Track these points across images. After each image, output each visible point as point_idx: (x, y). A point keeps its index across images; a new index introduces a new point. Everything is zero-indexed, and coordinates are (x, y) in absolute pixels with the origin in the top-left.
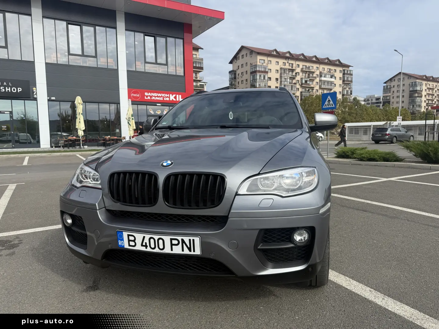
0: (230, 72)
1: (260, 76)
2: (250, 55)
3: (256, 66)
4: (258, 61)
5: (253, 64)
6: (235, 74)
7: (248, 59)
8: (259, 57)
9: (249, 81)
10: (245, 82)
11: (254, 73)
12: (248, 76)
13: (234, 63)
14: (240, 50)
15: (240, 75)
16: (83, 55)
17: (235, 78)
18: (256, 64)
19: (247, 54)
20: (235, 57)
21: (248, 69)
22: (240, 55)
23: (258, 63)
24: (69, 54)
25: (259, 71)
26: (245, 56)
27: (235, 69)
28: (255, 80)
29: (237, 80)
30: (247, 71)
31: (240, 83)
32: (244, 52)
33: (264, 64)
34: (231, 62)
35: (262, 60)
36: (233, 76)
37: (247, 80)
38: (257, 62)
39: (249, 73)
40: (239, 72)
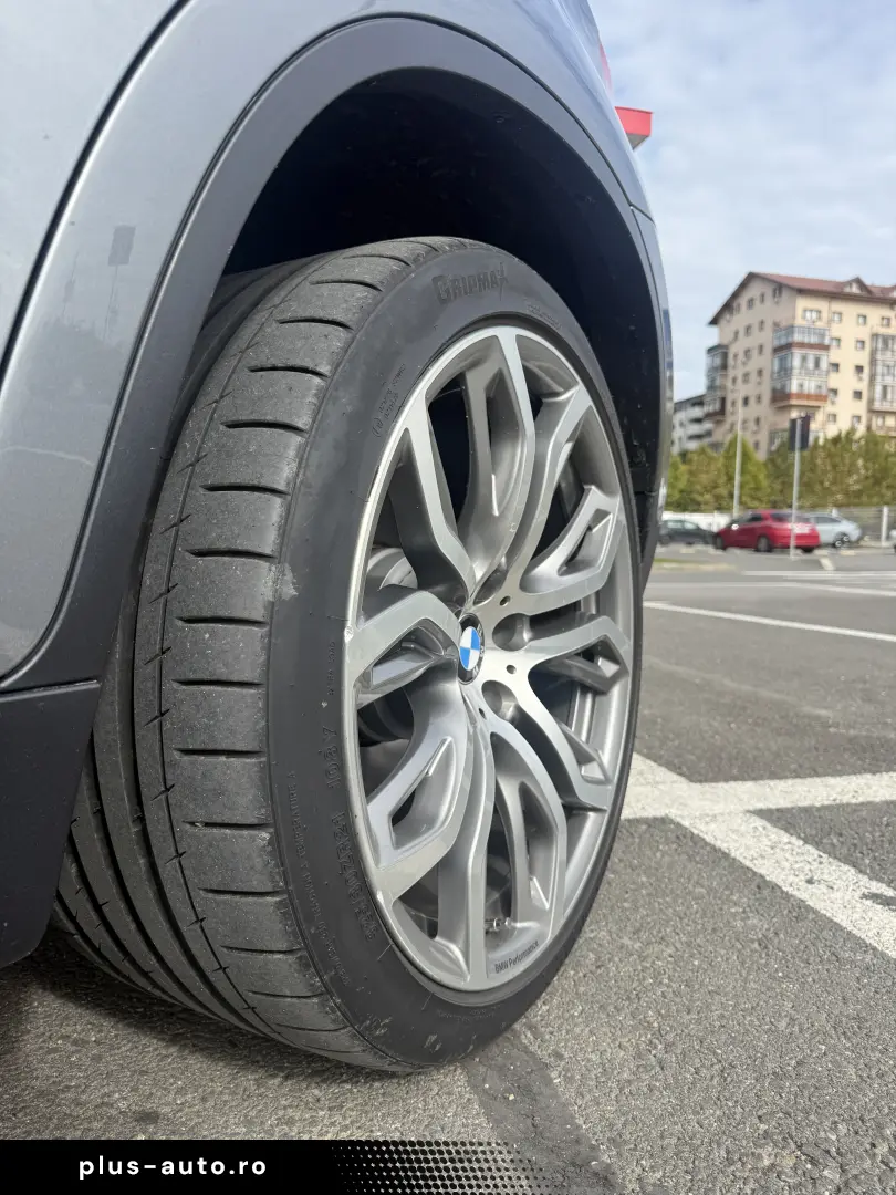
0: (710, 350)
1: (804, 359)
2: (774, 296)
3: (790, 329)
4: (799, 312)
5: (784, 324)
6: (725, 356)
7: (769, 311)
8: (802, 303)
9: (767, 374)
10: (754, 377)
11: (783, 350)
12: (767, 362)
13: (723, 322)
14: (743, 286)
15: (741, 357)
17: (724, 366)
18: (789, 323)
19: (763, 296)
20: (728, 307)
21: (768, 338)
22: (743, 301)
23: (799, 321)
25: (802, 345)
26: (757, 303)
27: (725, 342)
28: (785, 371)
29: (731, 373)
31: (740, 380)
32: (754, 291)
33: (819, 324)
34: (714, 322)
35: (811, 311)
36: (718, 361)
37: (760, 372)
38: (794, 318)
39: (768, 350)
40: (737, 349)
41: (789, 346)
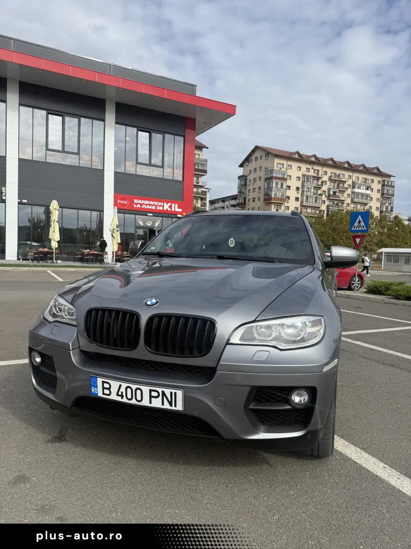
0: (239, 177)
1: (277, 184)
2: (266, 157)
3: (272, 171)
4: (276, 165)
5: (269, 169)
6: (246, 180)
7: (264, 163)
8: (277, 161)
9: (262, 189)
10: (257, 189)
11: (269, 179)
12: (261, 184)
13: (245, 166)
14: (253, 151)
15: (252, 181)
16: (63, 151)
17: (245, 185)
18: (272, 169)
19: (261, 156)
20: (247, 160)
21: (262, 174)
22: (253, 158)
23: (275, 168)
24: (47, 149)
25: (276, 178)
26: (259, 159)
27: (246, 174)
28: (270, 188)
29: (248, 188)
30: (260, 177)
31: (251, 191)
32: (258, 154)
33: (283, 170)
34: (241, 166)
35: (280, 164)
36: (243, 182)
37: (260, 188)
38: (273, 166)
39: (263, 179)
40: (251, 177)
41: (271, 178)
